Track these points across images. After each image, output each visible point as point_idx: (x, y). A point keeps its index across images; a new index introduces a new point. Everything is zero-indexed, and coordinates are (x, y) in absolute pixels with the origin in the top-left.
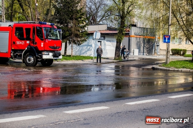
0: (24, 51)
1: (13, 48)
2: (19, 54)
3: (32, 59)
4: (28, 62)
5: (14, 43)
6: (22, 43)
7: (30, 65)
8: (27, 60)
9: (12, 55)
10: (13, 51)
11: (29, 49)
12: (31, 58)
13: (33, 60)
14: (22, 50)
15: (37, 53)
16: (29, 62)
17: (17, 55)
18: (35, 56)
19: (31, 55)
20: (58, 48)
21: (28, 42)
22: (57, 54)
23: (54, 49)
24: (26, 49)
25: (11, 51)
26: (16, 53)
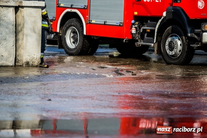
0: (160, 21)
1: (136, 13)
2: (148, 29)
3: (179, 42)
4: (168, 51)
7: (173, 62)
8: (167, 47)
9: (134, 31)
10: (136, 21)
11: (171, 16)
12: (177, 40)
13: (180, 48)
14: (156, 19)
15: (190, 26)
16: (170, 53)
17: (145, 30)
18: (186, 35)
19: (174, 33)
24: (164, 14)
25: (133, 21)
26: (143, 25)
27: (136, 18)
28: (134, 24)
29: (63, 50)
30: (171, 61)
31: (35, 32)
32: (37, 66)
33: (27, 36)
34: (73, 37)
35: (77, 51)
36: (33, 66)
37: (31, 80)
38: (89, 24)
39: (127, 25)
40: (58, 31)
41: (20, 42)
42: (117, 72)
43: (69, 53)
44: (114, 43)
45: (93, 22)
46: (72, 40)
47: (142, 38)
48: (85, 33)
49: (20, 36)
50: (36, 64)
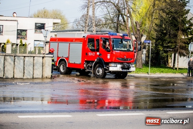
0: (94, 62)
1: (86, 59)
2: (90, 65)
3: (101, 70)
4: (97, 73)
5: (87, 54)
6: (93, 54)
7: (99, 77)
8: (97, 72)
9: (85, 66)
10: (86, 62)
11: (98, 61)
13: (101, 72)
14: (93, 62)
15: (105, 64)
16: (98, 74)
17: (89, 66)
18: (103, 68)
19: (99, 67)
20: (130, 60)
21: (98, 53)
22: (126, 66)
23: (124, 61)
24: (96, 60)
25: (85, 62)
26: (88, 64)
27: (86, 61)
28: (85, 63)
29: (59, 72)
30: (98, 77)
31: (49, 66)
32: (50, 78)
33: (46, 67)
34: (63, 68)
35: (64, 73)
36: (48, 78)
37: (47, 83)
38: (69, 63)
39: (82, 64)
40: (58, 65)
41: (44, 70)
42: (79, 81)
43: (62, 73)
44: (78, 70)
45: (70, 62)
46: (63, 69)
47: (88, 68)
48: (67, 66)
49: (44, 67)
50: (49, 77)
